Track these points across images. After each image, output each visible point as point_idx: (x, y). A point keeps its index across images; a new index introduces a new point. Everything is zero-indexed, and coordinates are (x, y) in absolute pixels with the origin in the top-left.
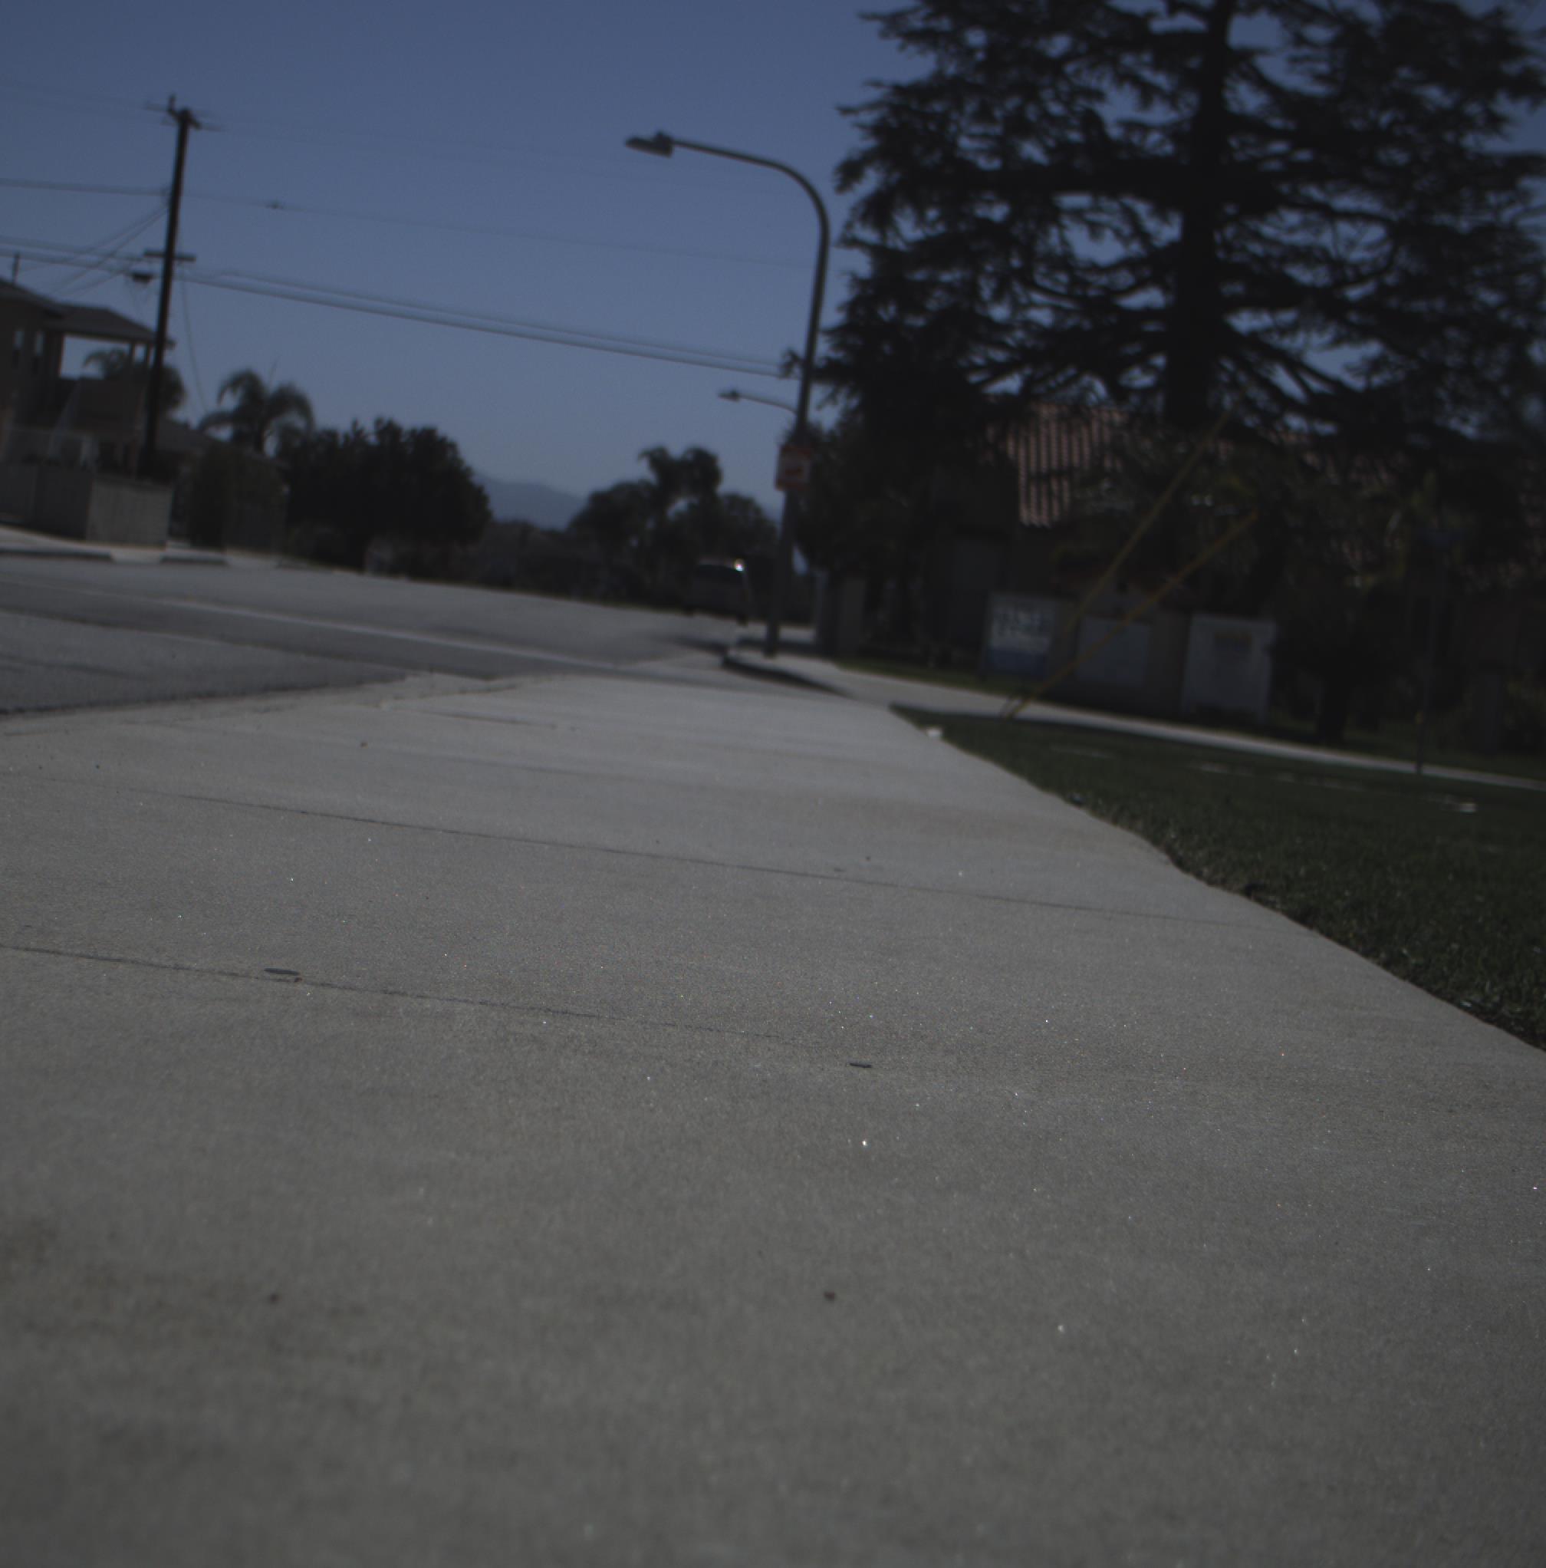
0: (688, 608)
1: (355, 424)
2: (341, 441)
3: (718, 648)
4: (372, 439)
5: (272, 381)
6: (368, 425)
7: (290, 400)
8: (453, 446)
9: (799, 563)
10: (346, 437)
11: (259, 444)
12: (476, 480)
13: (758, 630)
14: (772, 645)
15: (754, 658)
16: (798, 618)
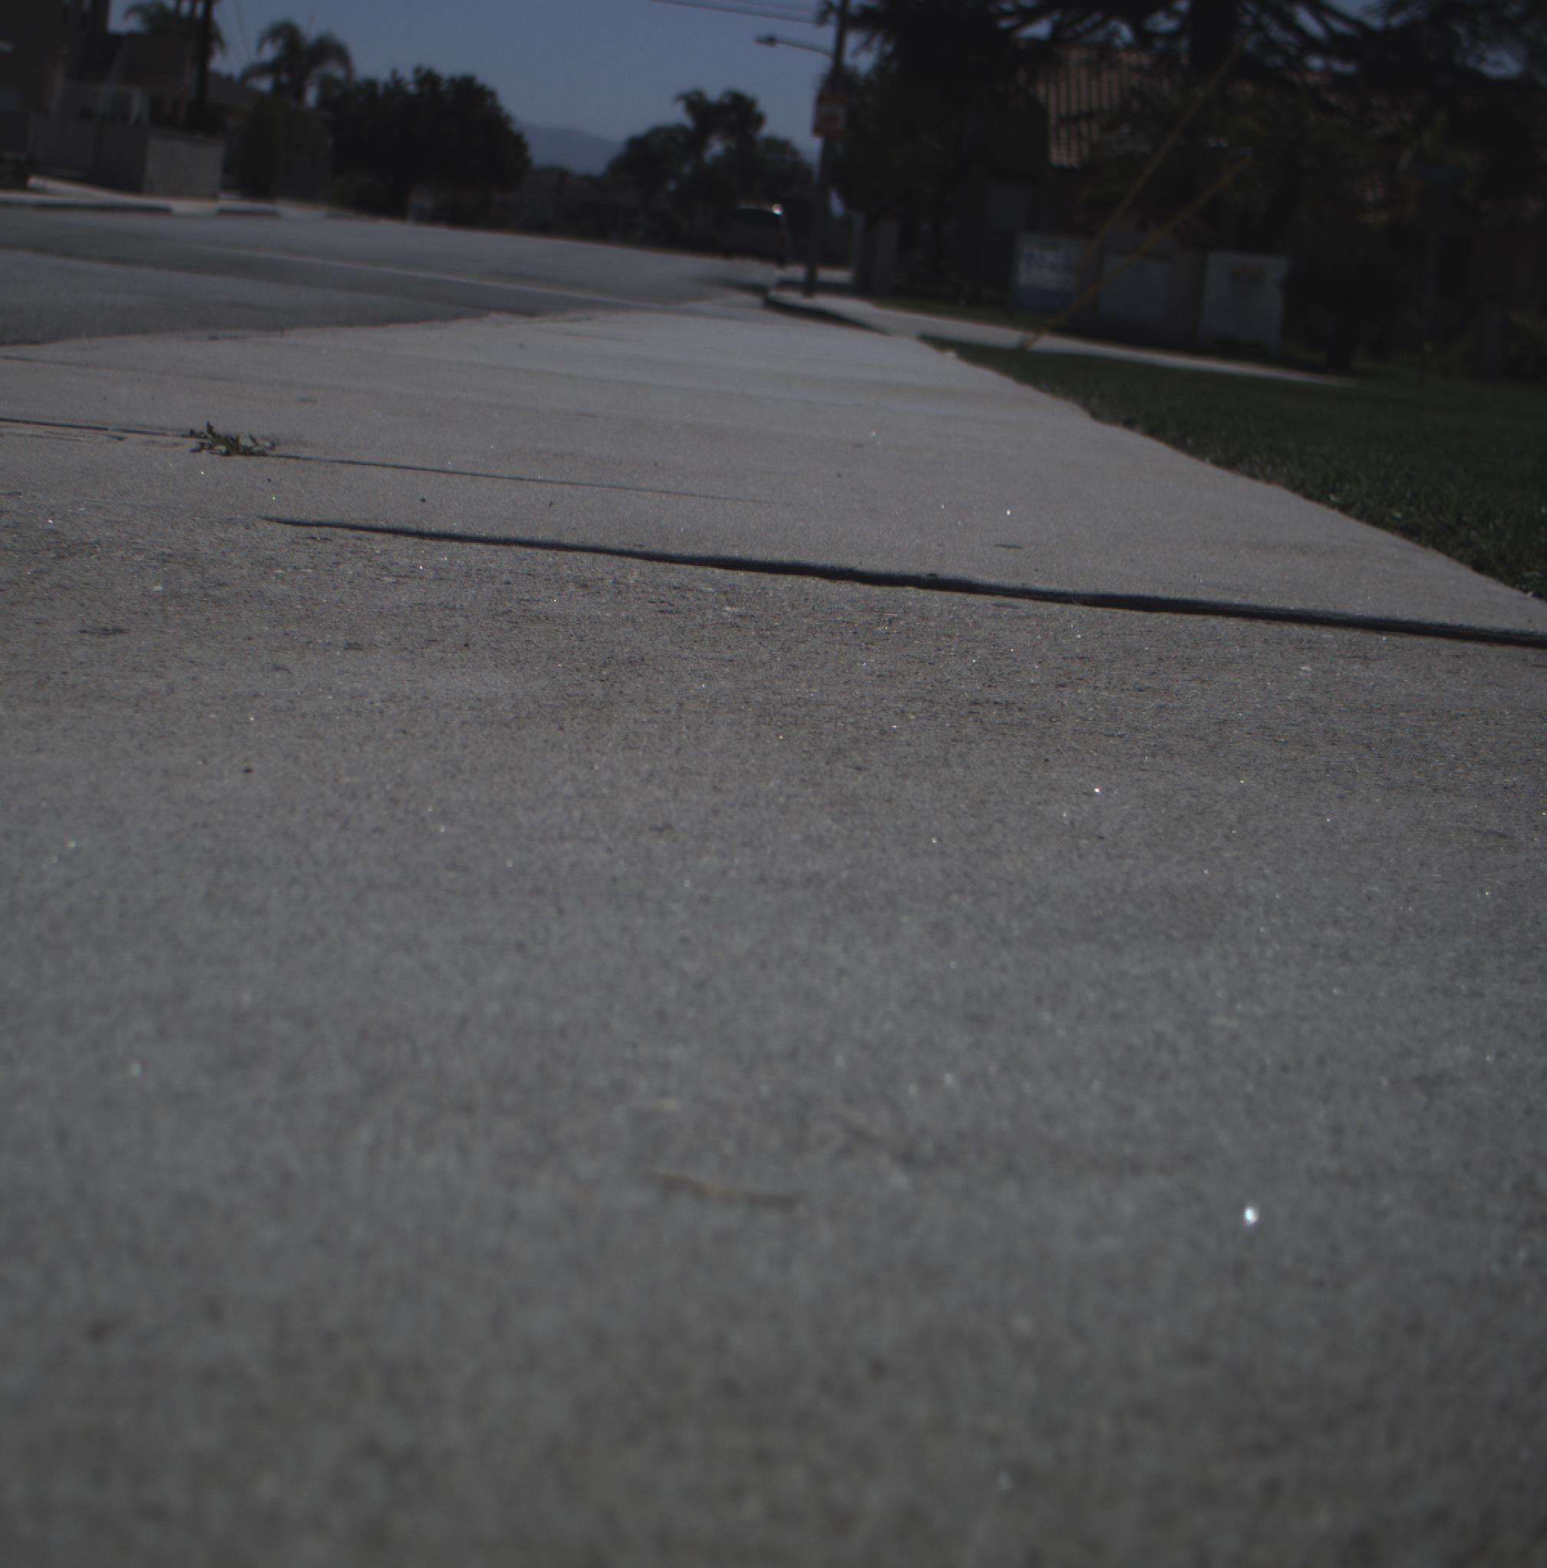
0: (728, 252)
1: (394, 73)
2: (381, 90)
3: (758, 289)
4: (412, 88)
5: (311, 31)
6: (407, 74)
7: (329, 50)
8: (492, 94)
9: (837, 206)
10: (386, 86)
11: (299, 94)
12: (515, 127)
13: (797, 272)
14: (810, 286)
15: (793, 297)
16: (836, 261)
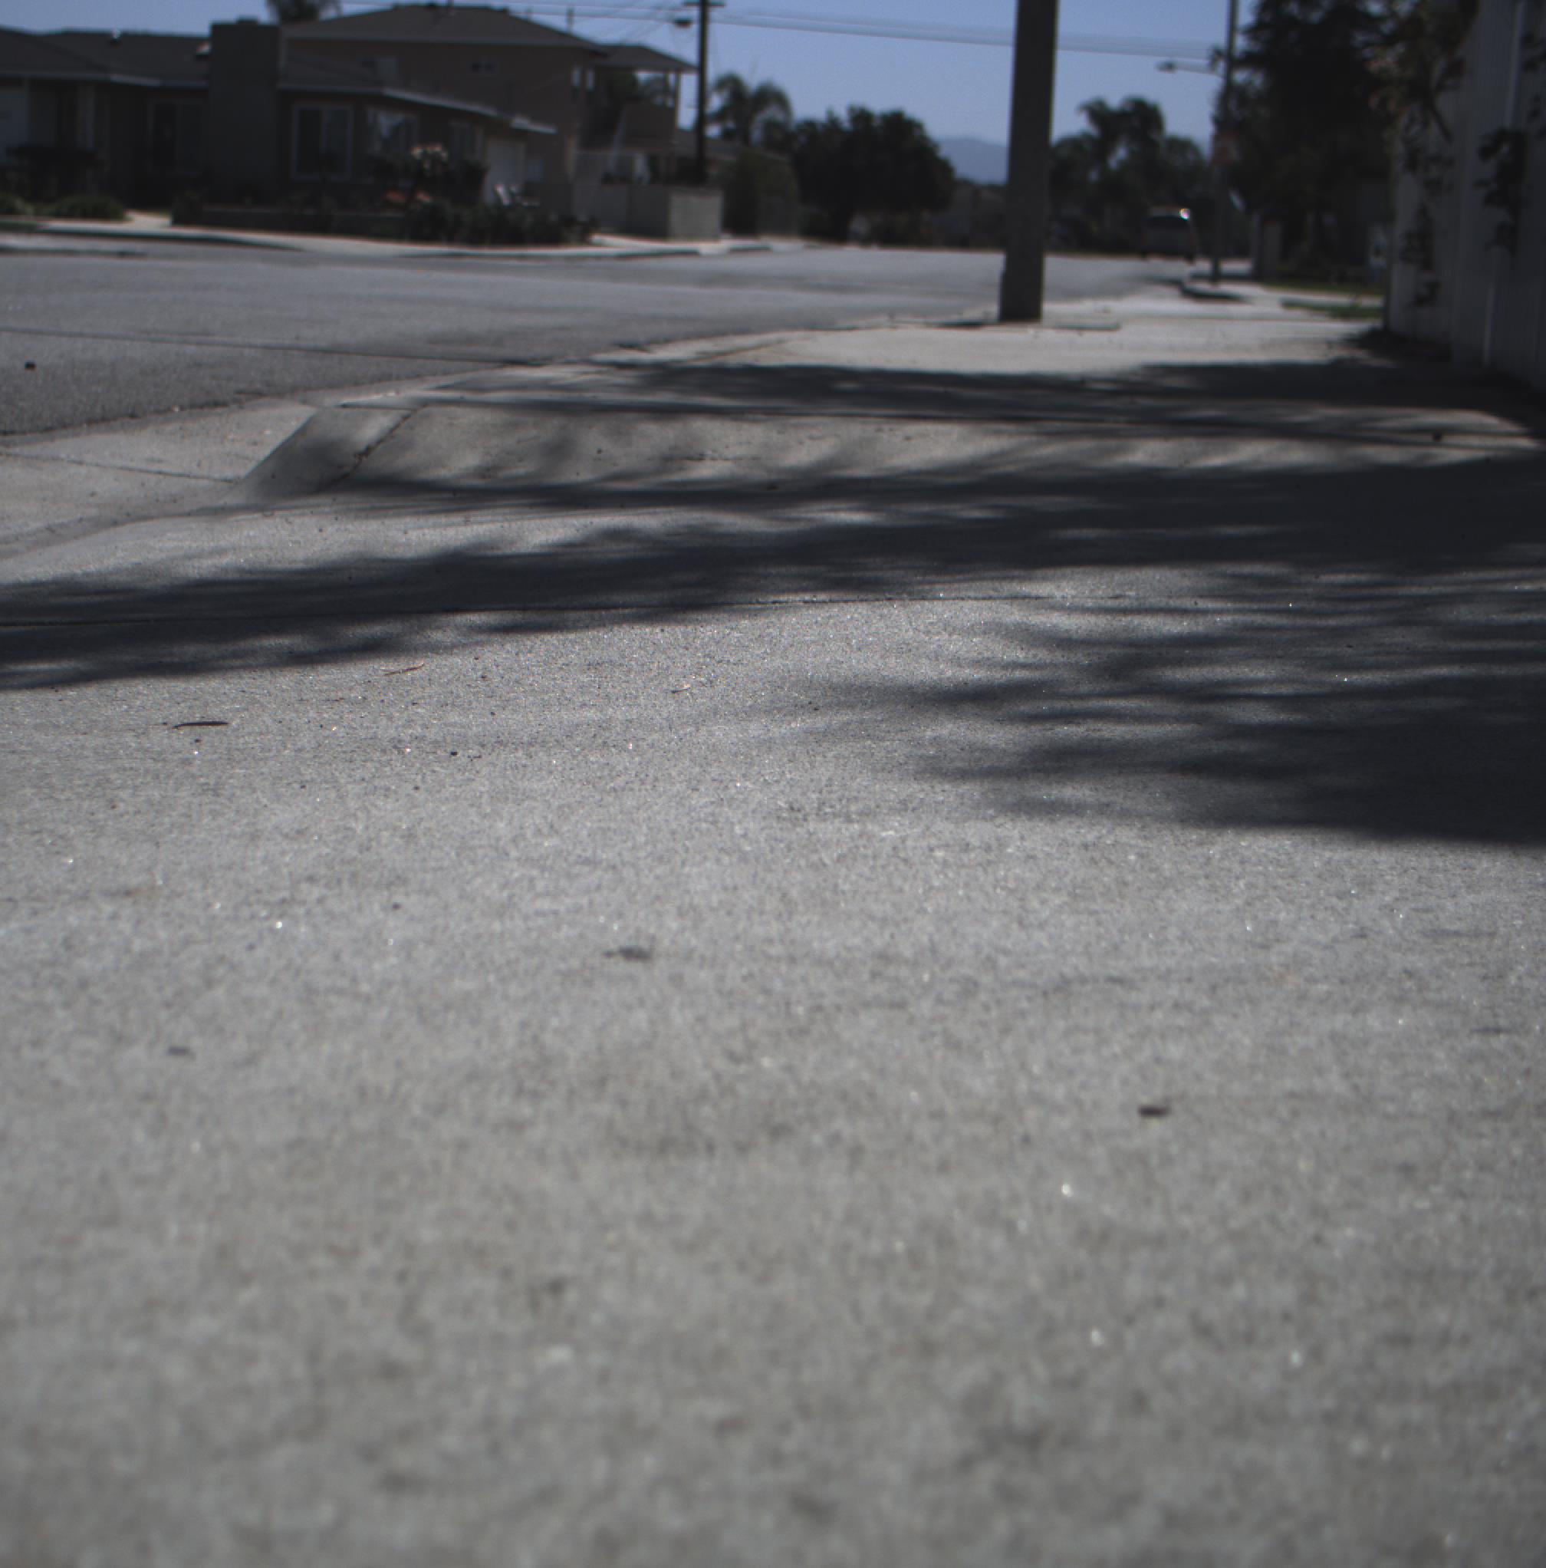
0: (1143, 252)
1: (830, 113)
2: (819, 128)
3: (1176, 282)
4: (848, 126)
5: (753, 80)
6: (842, 114)
7: (771, 96)
8: (919, 126)
9: (1237, 201)
10: (824, 125)
11: (746, 137)
12: (944, 152)
13: (1204, 266)
14: (1216, 277)
15: (1204, 287)
16: (1241, 253)
